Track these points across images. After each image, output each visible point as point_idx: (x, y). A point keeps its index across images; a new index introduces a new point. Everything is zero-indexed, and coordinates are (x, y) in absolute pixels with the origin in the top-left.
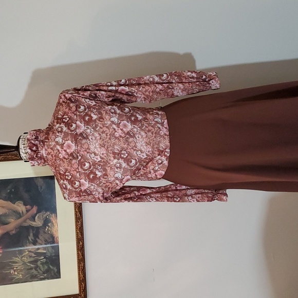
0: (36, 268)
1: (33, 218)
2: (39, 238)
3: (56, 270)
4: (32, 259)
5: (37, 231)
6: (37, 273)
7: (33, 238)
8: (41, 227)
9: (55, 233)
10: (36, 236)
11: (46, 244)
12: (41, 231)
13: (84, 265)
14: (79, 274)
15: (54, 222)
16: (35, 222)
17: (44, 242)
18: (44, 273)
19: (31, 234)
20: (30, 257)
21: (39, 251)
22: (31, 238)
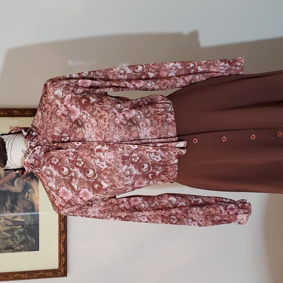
0: (12, 238)
1: (12, 182)
2: (17, 205)
3: (34, 241)
4: (8, 228)
5: (15, 197)
6: (13, 244)
7: (11, 205)
8: (19, 193)
9: (35, 201)
10: (14, 202)
11: (24, 212)
12: (20, 197)
13: (66, 238)
14: (60, 248)
15: (35, 188)
16: (14, 187)
17: (23, 210)
18: (21, 244)
19: (9, 200)
20: (7, 225)
21: (17, 219)
22: (8, 204)
